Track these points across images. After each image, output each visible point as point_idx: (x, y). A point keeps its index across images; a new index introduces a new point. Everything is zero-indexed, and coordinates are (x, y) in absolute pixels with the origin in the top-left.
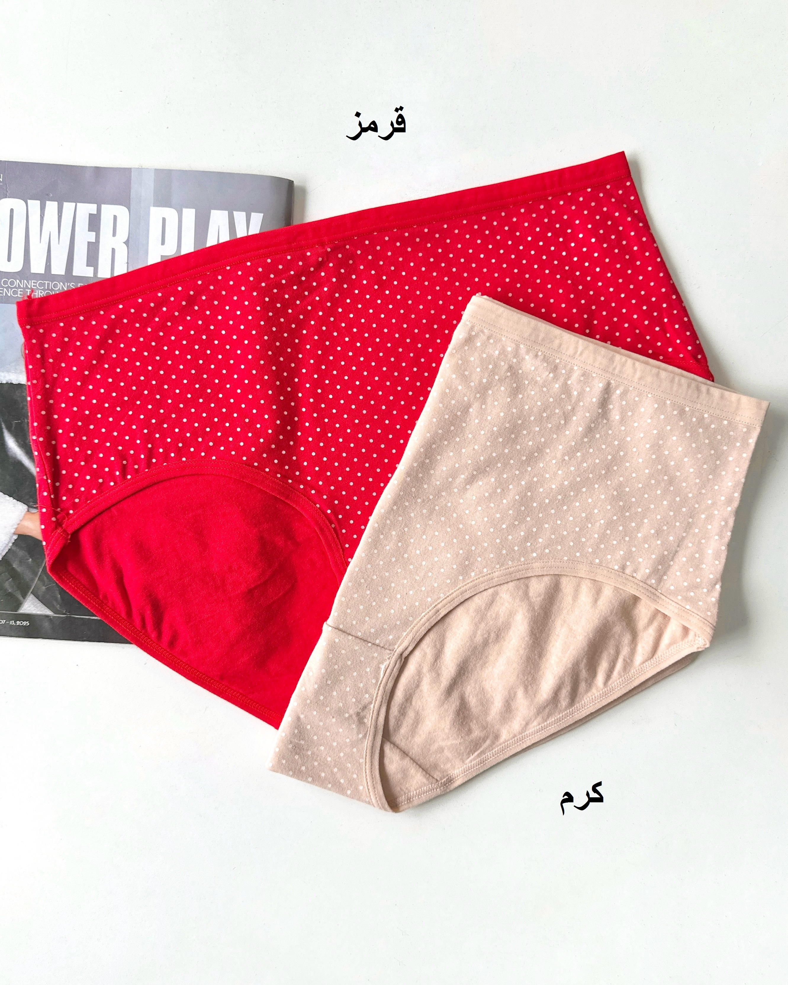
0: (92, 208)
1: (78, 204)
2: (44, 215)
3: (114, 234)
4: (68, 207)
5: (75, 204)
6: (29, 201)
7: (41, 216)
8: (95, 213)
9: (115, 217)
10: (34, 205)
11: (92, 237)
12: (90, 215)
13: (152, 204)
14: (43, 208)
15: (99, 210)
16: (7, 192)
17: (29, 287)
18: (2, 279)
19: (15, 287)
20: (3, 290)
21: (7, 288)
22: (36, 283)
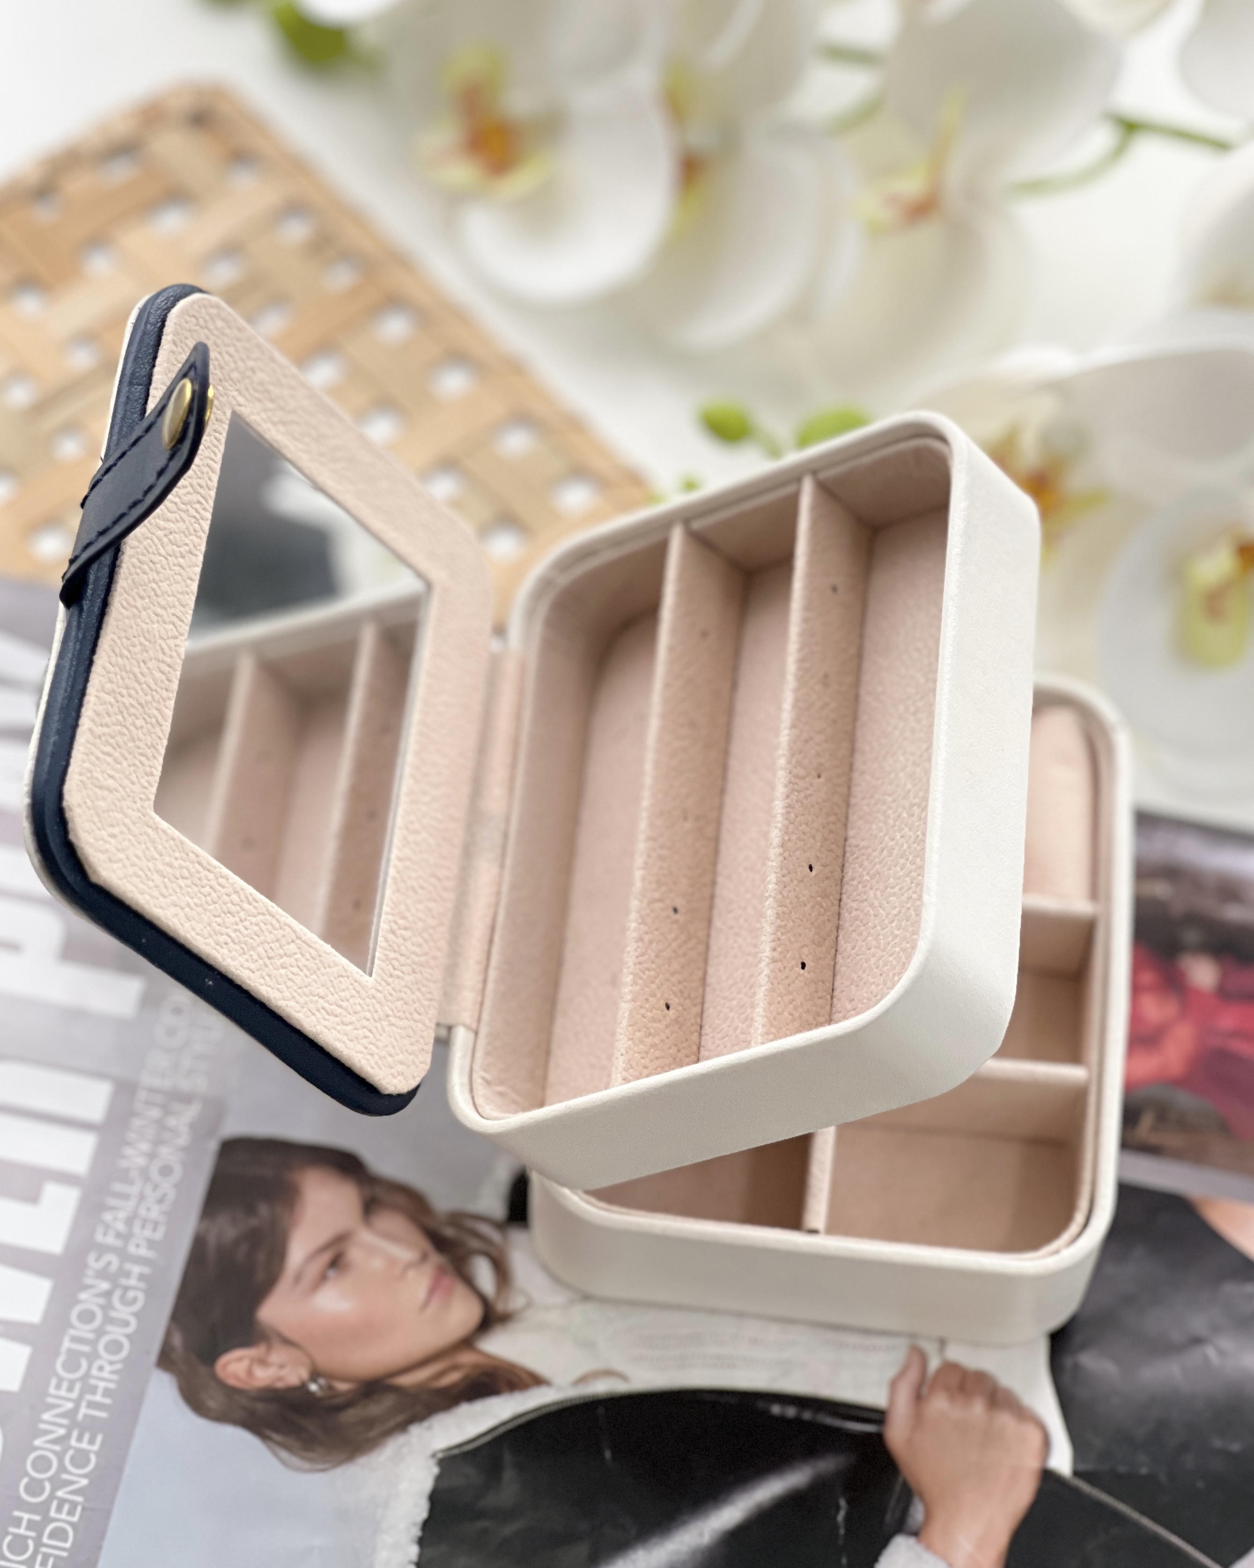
17: (69, 1405)
18: (19, 1498)
19: (60, 1457)
20: (62, 1502)
21: (58, 1483)
22: (60, 1380)
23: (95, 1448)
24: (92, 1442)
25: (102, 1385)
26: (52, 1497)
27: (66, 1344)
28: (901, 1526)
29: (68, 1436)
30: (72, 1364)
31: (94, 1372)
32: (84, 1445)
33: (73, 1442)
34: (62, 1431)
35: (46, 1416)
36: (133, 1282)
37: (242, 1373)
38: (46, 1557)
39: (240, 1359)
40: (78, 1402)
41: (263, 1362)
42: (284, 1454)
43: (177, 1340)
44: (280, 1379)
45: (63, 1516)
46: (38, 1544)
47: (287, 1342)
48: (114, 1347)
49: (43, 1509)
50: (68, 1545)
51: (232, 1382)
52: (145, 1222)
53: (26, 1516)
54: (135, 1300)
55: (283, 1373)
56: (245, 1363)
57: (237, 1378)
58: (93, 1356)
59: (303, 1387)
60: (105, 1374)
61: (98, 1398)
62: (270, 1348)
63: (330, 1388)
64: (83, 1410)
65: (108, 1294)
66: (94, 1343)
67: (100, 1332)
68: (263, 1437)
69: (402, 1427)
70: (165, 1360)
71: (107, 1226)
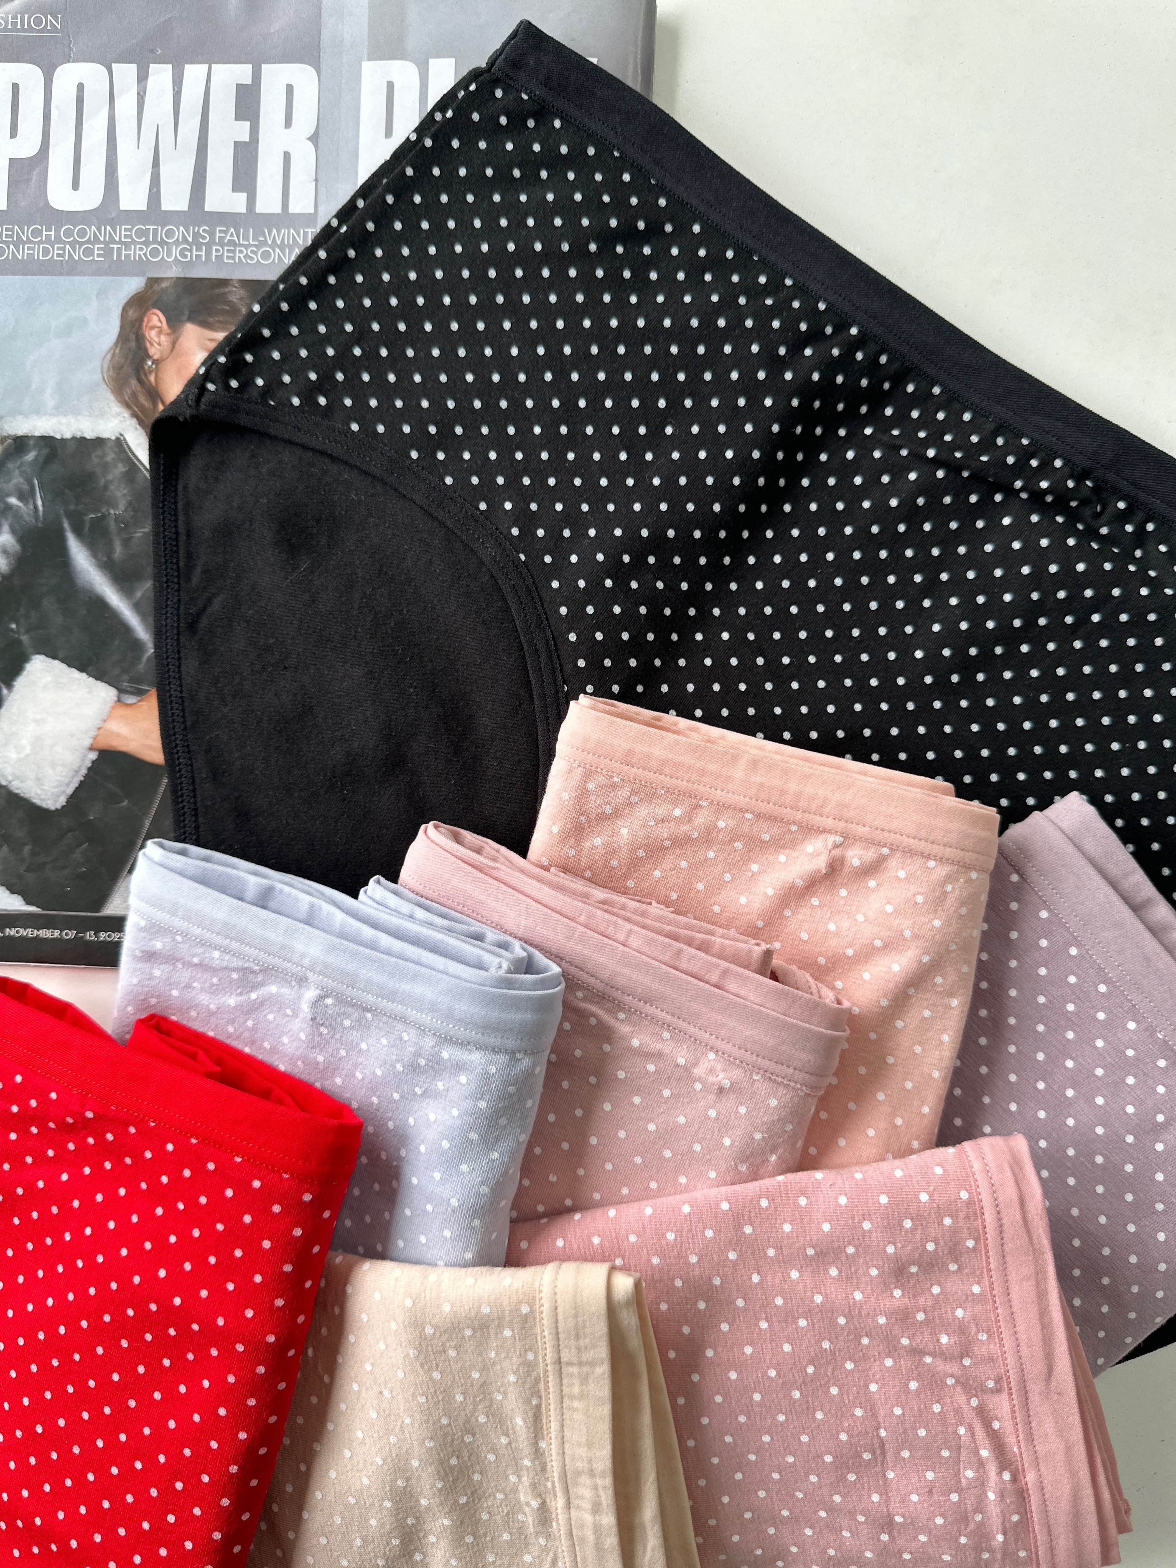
0: (243, 73)
1: (213, 66)
2: (145, 93)
3: (288, 123)
4: (194, 73)
5: (207, 66)
6: (115, 66)
7: (139, 94)
8: (249, 82)
9: (290, 89)
10: (126, 72)
11: (242, 131)
12: (238, 86)
13: (366, 56)
14: (142, 77)
15: (257, 76)
16: (71, 49)
17: (117, 239)
18: (62, 227)
19: (89, 241)
20: (64, 249)
21: (73, 244)
22: (130, 230)
23: (96, 259)
24: (98, 255)
25: (132, 253)
26: (64, 243)
27: (151, 227)
28: (121, 690)
29: (99, 242)
30: (139, 234)
31: (138, 246)
32: (96, 252)
33: (96, 246)
34: (102, 239)
35: (108, 228)
36: (195, 253)
37: (151, 324)
38: (33, 249)
39: (160, 321)
40: (120, 242)
41: (160, 332)
42: (109, 356)
43: (164, 285)
44: (152, 344)
45: (56, 252)
46: (41, 242)
47: (174, 344)
48: (154, 253)
49: (58, 240)
50: (41, 258)
51: (146, 319)
52: (234, 252)
53: (53, 233)
54: (186, 256)
55: (155, 344)
56: (159, 324)
57: (149, 321)
58: (147, 243)
59: (149, 357)
60: (138, 252)
61: (124, 252)
62: (168, 334)
63: (151, 372)
64: (115, 246)
65: (185, 240)
66: (155, 241)
67: (162, 243)
68: (116, 344)
69: (134, 415)
70: (152, 282)
71: (225, 232)
